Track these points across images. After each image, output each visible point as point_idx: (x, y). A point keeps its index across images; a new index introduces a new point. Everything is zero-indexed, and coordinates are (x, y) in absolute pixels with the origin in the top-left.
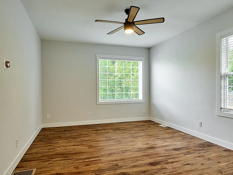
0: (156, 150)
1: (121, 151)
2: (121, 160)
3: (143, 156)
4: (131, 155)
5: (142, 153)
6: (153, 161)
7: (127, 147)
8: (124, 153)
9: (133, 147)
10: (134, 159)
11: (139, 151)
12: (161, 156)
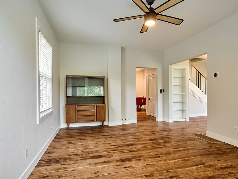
0: (121, 156)
1: (159, 157)
2: (156, 148)
3: (137, 151)
4: (148, 152)
5: (137, 154)
6: (130, 146)
7: (154, 163)
8: (156, 155)
9: (147, 163)
10: (145, 148)
11: (140, 156)
12: (121, 150)
